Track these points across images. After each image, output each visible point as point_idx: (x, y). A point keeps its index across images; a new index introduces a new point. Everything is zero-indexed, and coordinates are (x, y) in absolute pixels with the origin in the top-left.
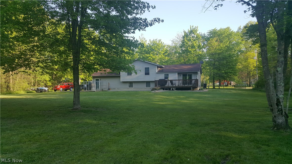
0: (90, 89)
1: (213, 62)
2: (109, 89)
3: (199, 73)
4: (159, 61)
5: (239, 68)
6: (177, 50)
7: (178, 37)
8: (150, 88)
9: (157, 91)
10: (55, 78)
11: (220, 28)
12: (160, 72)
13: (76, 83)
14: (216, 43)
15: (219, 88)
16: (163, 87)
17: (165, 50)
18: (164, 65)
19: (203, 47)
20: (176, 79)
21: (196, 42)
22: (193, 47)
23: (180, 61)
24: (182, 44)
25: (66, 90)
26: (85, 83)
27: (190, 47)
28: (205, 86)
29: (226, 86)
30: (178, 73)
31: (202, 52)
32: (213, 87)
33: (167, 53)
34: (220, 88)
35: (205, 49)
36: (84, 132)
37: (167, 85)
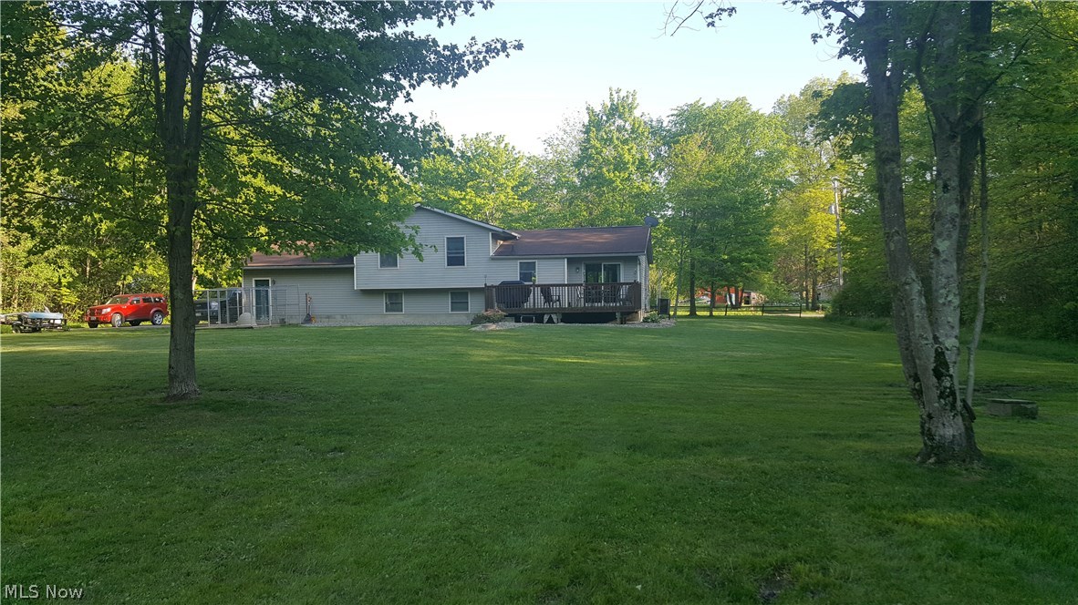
0: (234, 319)
1: (689, 222)
2: (309, 319)
3: (643, 259)
4: (498, 215)
5: (778, 244)
6: (565, 177)
7: (568, 129)
8: (468, 315)
9: (493, 327)
10: (91, 274)
11: (715, 101)
12: (502, 254)
13: (179, 295)
14: (701, 155)
15: (711, 316)
16: (515, 310)
17: (521, 176)
18: (516, 230)
19: (654, 166)
20: (562, 283)
21: (632, 148)
22: (619, 165)
23: (574, 215)
24: (580, 153)
25: (135, 323)
26: (214, 296)
27: (610, 165)
28: (663, 307)
29: (734, 307)
30: (568, 259)
31: (653, 184)
32: (691, 311)
33: (526, 185)
34: (714, 313)
35: (663, 174)
36: (217, 488)
37: (528, 305)
